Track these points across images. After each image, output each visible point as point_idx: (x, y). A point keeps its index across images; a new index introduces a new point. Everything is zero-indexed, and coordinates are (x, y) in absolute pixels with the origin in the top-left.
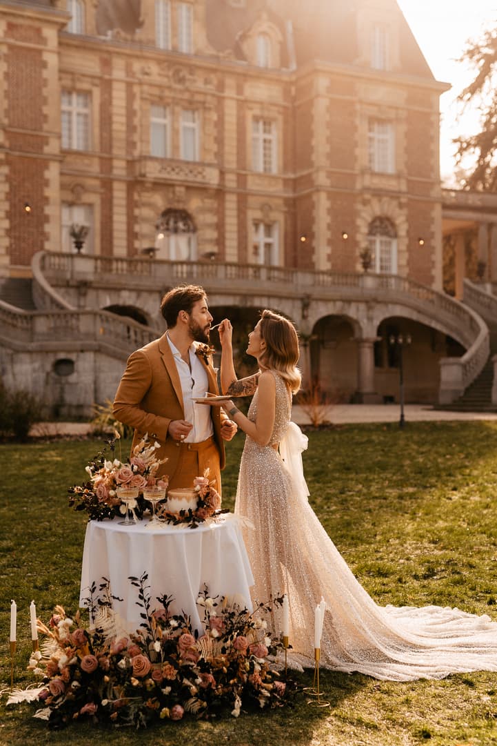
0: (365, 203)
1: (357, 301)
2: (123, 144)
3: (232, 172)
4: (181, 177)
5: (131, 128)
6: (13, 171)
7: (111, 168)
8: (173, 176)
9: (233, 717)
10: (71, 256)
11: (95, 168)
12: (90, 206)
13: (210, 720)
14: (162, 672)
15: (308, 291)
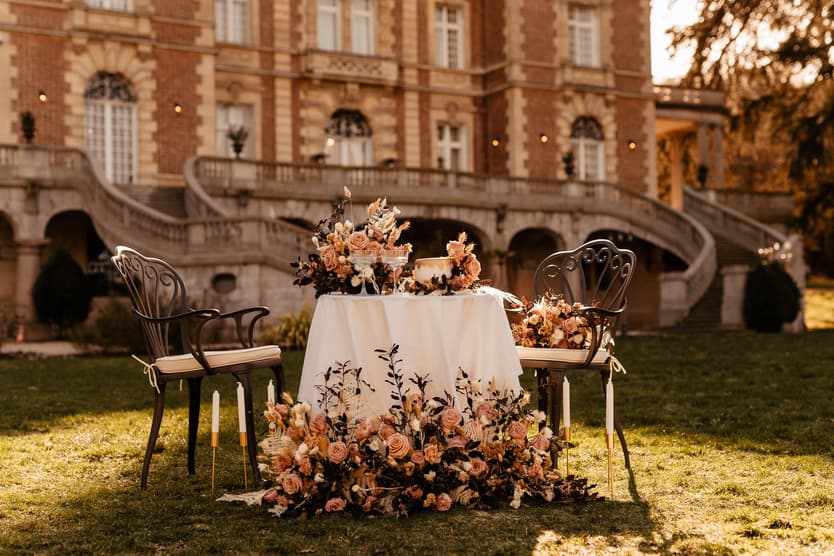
0: (567, 100)
1: (561, 212)
2: (287, 36)
3: (412, 67)
4: (354, 72)
5: (296, 18)
6: (161, 65)
7: (273, 63)
8: (345, 72)
9: (512, 508)
10: (228, 161)
11: (254, 62)
12: (249, 106)
13: (485, 510)
14: (424, 454)
15: (504, 200)
